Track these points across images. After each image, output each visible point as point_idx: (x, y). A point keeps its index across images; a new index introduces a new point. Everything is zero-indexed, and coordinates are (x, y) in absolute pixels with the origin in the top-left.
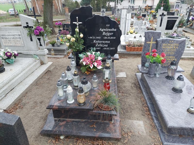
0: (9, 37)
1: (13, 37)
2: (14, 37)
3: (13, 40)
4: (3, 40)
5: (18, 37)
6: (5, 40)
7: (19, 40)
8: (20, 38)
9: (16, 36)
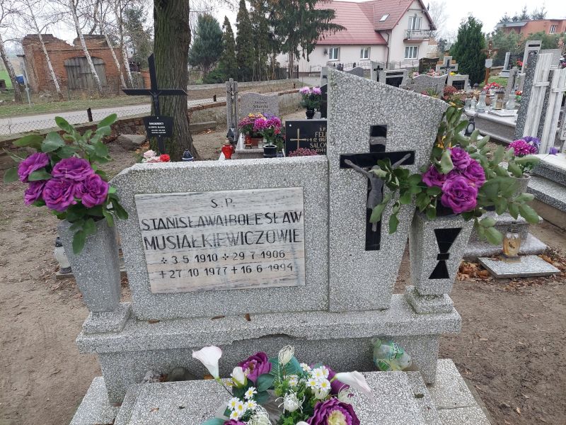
0: (209, 231)
1: (237, 229)
2: (245, 228)
3: (238, 248)
4: (152, 256)
5: (281, 226)
6: (169, 254)
7: (279, 246)
8: (292, 236)
9: (265, 225)
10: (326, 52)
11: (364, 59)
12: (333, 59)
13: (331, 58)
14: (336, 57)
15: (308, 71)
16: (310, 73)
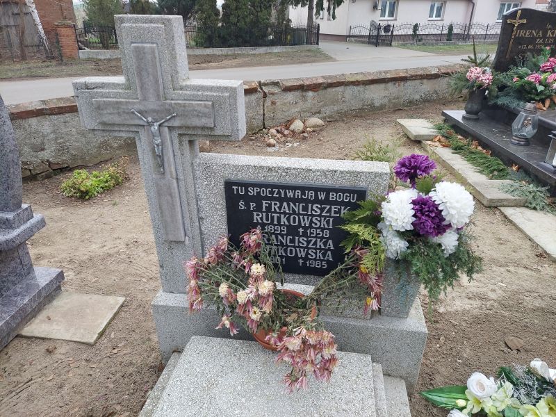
10: (375, 7)
11: (434, 18)
12: (386, 18)
13: (383, 15)
14: (391, 14)
15: (345, 33)
16: (349, 36)
